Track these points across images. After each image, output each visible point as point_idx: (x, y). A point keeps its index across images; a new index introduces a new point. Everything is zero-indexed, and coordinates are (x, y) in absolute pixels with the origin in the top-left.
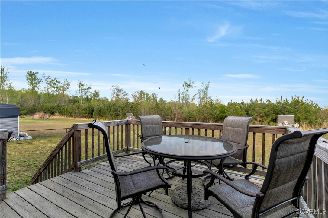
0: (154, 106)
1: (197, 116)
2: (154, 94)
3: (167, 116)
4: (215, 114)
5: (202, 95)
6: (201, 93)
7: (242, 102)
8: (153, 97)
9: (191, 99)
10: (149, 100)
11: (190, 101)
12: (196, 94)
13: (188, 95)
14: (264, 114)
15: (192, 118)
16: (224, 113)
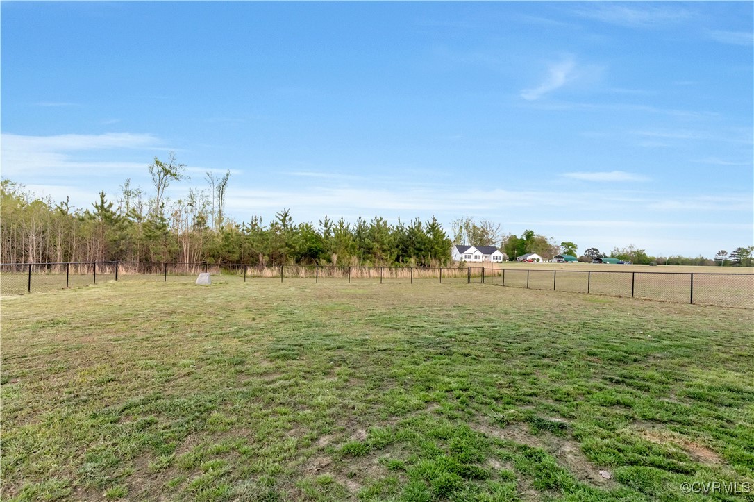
16: (313, 243)
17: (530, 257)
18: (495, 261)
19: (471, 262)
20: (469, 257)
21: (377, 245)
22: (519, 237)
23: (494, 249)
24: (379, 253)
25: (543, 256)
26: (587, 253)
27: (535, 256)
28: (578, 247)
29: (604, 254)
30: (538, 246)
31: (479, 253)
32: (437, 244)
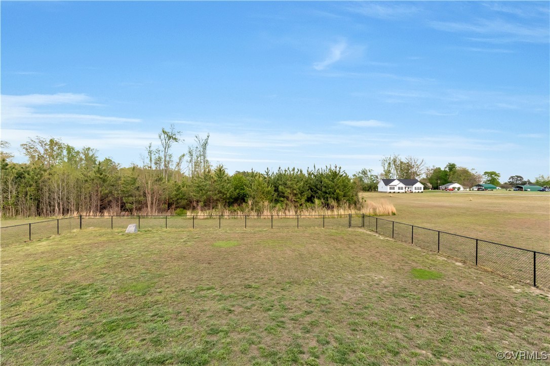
0: (92, 174)
1: (194, 195)
2: (89, 148)
3: (128, 196)
4: (228, 191)
5: (194, 157)
6: (194, 153)
7: (267, 171)
8: (86, 155)
9: (175, 164)
10: (75, 161)
11: (173, 167)
12: (184, 155)
13: (170, 156)
14: (298, 190)
15: (184, 199)
16: (242, 189)
17: (451, 187)
18: (417, 191)
19: (394, 192)
20: (394, 189)
21: (289, 191)
22: (442, 169)
23: (415, 182)
24: (290, 197)
25: (463, 185)
26: (511, 180)
27: (457, 185)
28: (501, 175)
29: (529, 181)
30: (460, 176)
31: (402, 185)
32: (338, 188)
